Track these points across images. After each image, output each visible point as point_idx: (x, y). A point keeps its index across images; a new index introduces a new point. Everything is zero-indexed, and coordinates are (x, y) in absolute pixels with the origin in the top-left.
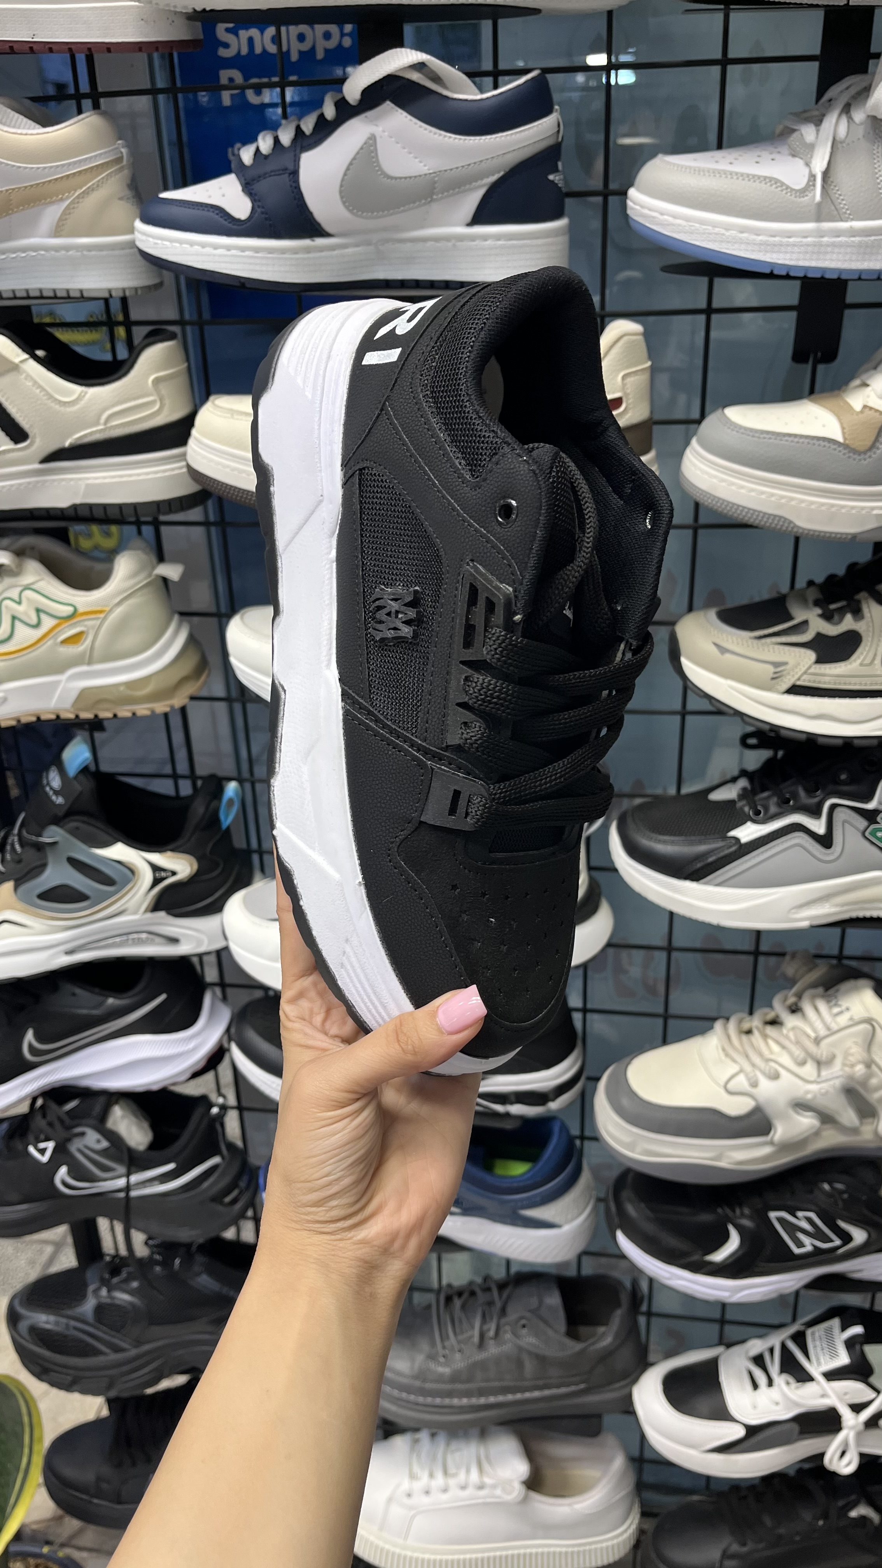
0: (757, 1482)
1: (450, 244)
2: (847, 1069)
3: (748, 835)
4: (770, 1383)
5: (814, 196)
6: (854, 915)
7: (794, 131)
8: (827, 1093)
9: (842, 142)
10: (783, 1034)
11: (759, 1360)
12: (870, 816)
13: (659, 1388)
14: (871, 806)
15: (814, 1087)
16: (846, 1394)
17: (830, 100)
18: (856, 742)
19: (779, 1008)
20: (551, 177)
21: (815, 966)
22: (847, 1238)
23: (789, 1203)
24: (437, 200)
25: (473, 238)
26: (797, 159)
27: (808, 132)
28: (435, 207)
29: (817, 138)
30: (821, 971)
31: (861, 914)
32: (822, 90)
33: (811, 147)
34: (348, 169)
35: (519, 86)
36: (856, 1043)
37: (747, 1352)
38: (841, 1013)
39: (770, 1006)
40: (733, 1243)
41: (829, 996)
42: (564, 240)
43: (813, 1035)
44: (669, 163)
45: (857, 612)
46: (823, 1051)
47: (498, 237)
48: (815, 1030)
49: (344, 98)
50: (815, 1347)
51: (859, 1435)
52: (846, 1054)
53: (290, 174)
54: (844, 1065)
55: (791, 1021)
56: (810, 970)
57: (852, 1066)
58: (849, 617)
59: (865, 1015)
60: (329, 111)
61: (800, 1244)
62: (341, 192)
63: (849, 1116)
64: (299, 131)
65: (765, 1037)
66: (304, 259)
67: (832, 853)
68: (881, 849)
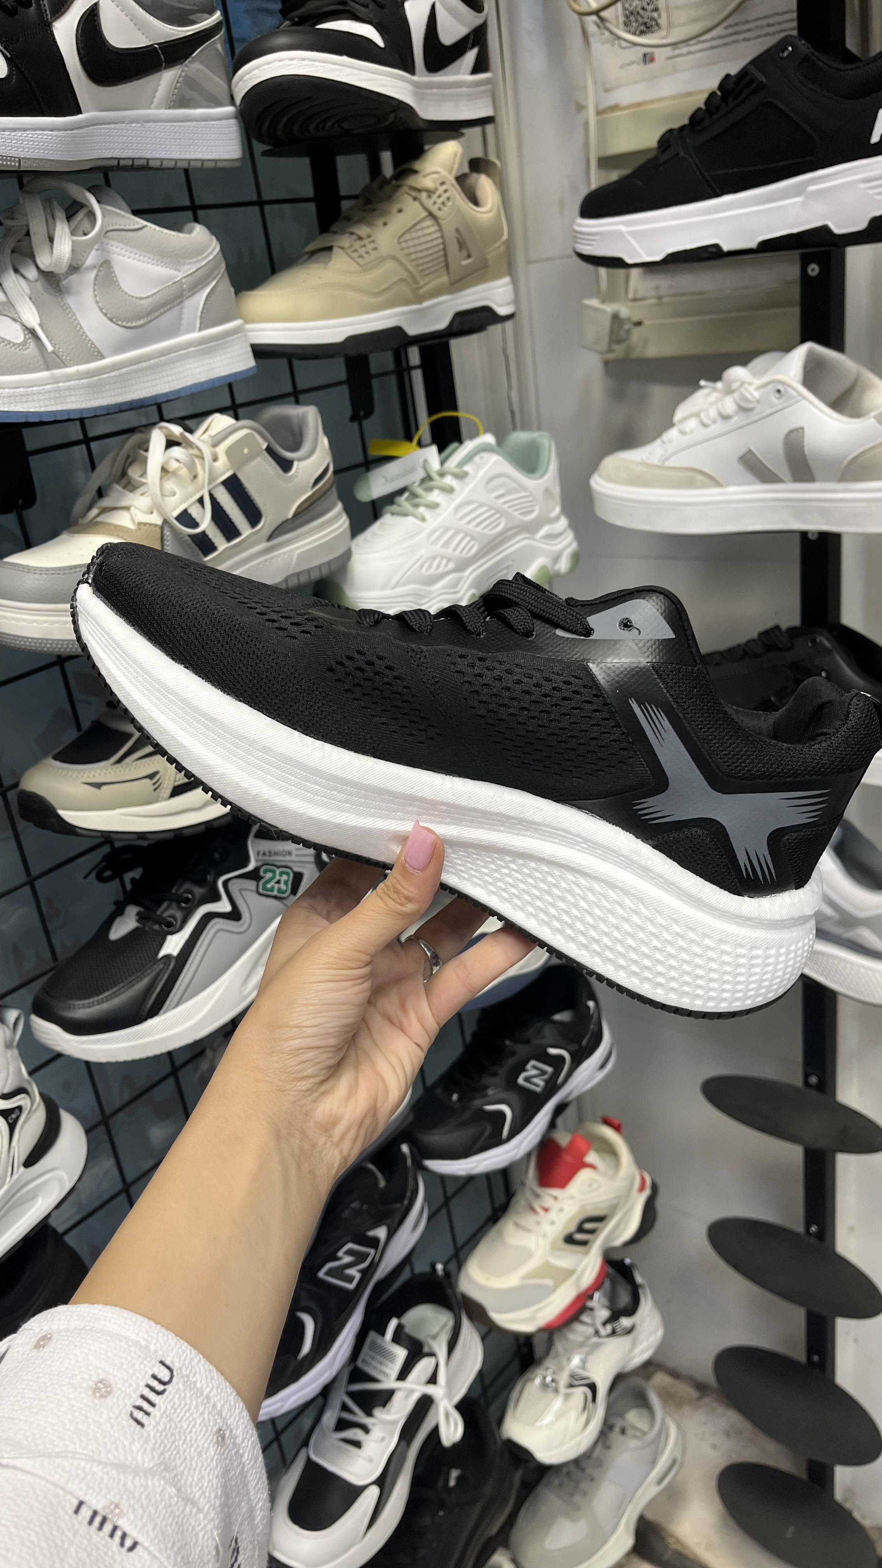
3: (176, 947)
4: (366, 1429)
11: (342, 1425)
12: (254, 876)
14: (251, 866)
16: (421, 1377)
22: (376, 1243)
23: (329, 1252)
37: (327, 1430)
40: (310, 1328)
50: (374, 1368)
67: (245, 922)
68: (275, 897)
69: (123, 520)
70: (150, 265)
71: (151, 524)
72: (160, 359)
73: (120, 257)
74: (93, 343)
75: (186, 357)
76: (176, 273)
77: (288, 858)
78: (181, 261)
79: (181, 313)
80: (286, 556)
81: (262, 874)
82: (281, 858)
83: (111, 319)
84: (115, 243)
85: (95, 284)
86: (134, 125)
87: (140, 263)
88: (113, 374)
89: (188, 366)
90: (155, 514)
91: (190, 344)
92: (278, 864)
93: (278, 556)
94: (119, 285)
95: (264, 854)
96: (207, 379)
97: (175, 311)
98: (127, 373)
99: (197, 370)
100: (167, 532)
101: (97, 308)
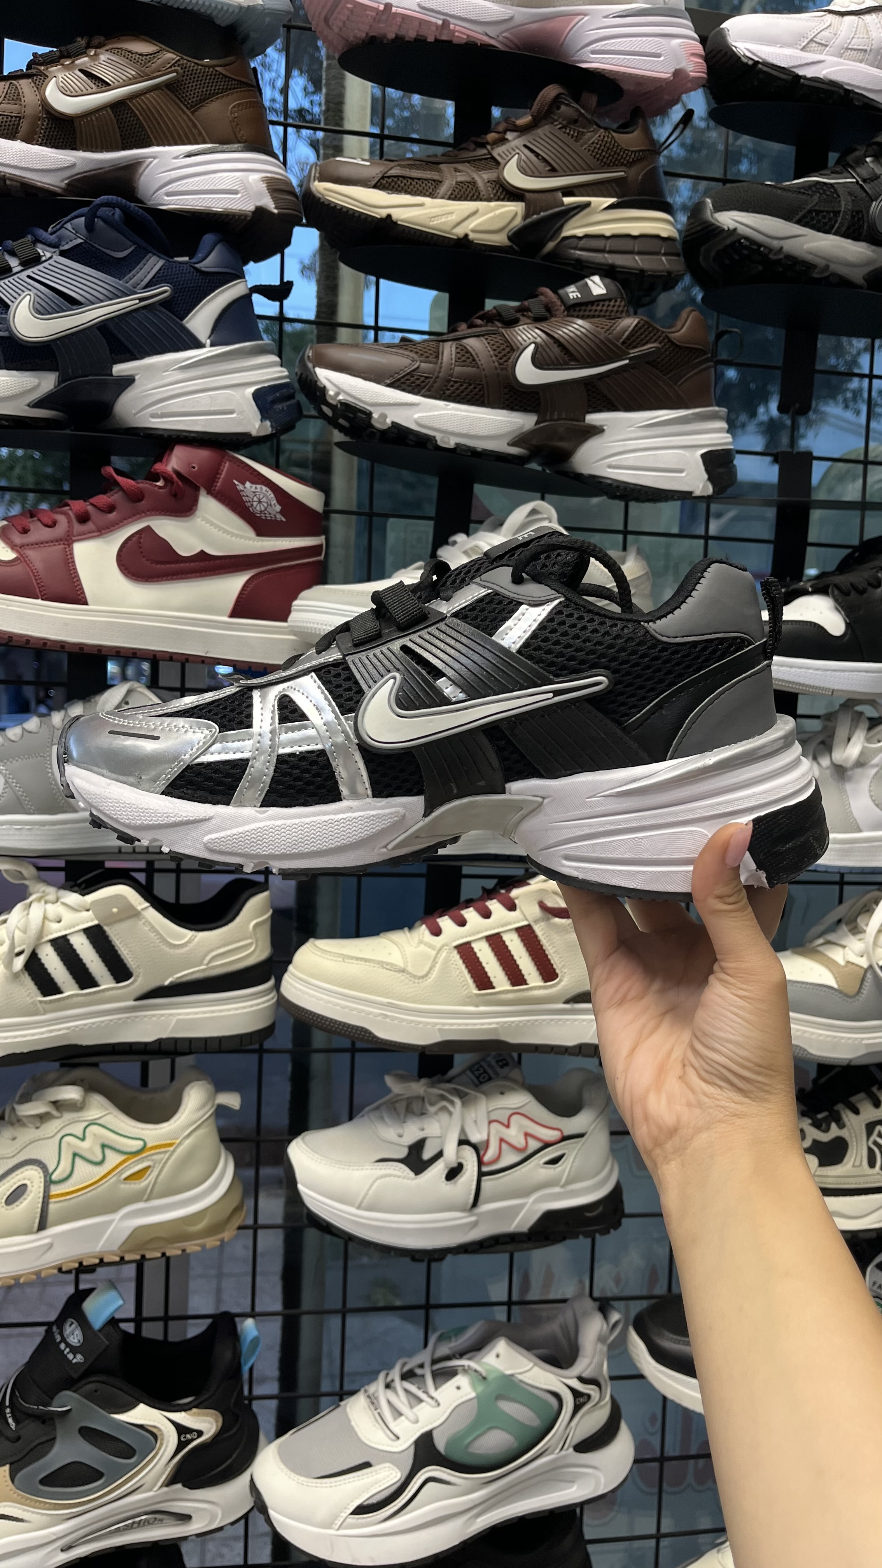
45: (839, 1121)
58: (834, 1126)
69: (838, 955)
71: (857, 965)
74: (855, 820)
83: (877, 805)
85: (873, 778)
88: (864, 845)
90: (864, 958)
100: (869, 975)
101: (868, 794)
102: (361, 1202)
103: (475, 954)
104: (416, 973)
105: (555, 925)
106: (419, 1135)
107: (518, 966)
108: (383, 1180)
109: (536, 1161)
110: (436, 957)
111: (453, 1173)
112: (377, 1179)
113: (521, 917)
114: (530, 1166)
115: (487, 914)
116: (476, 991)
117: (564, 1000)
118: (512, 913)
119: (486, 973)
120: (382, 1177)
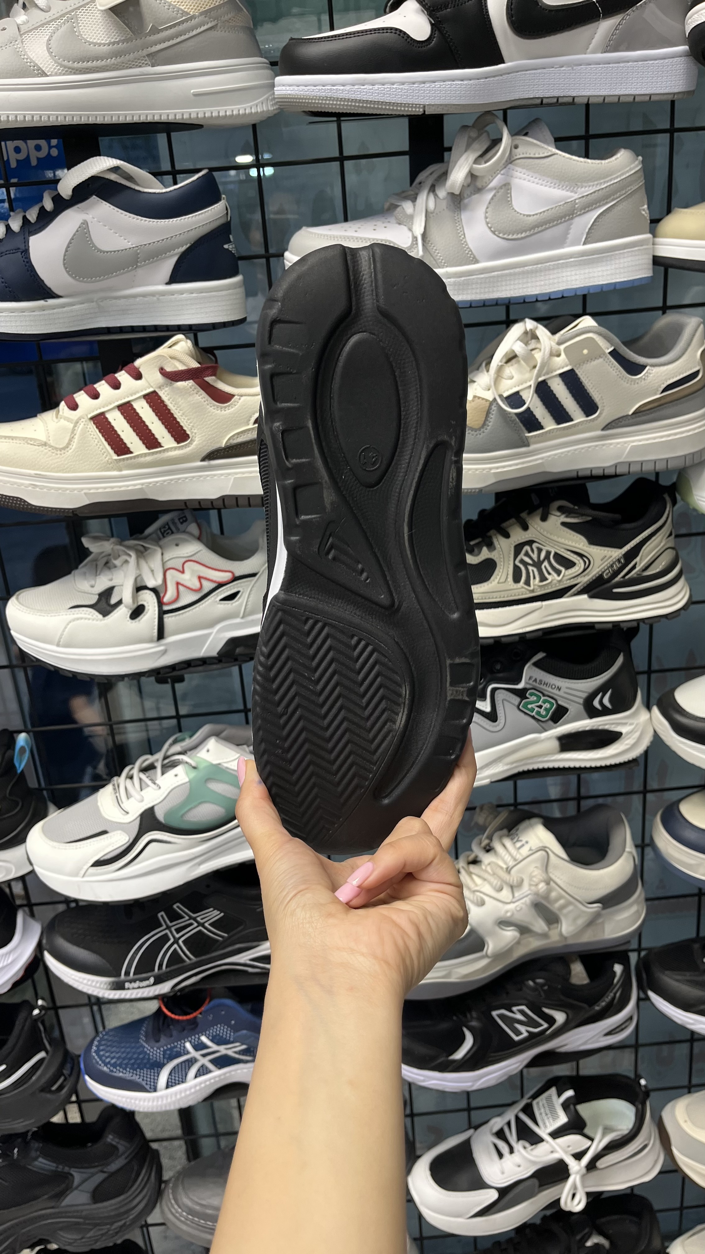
0: (513, 1235)
1: (155, 298)
2: (533, 888)
4: (512, 1151)
5: (418, 251)
6: (521, 769)
7: (397, 206)
8: (521, 909)
9: (432, 213)
10: (482, 870)
11: (500, 1134)
12: (521, 694)
13: (428, 1173)
14: (521, 686)
15: (512, 906)
16: (569, 1147)
17: (420, 183)
18: (503, 639)
19: (477, 851)
20: (226, 246)
21: (499, 813)
22: (551, 1021)
23: (506, 1002)
24: (140, 267)
25: (172, 293)
26: (402, 226)
27: (407, 207)
28: (140, 271)
29: (414, 210)
30: (504, 815)
31: (526, 768)
32: (413, 176)
33: (411, 217)
34: (68, 247)
35: (194, 181)
36: (536, 867)
37: (491, 1130)
38: (523, 845)
39: (471, 850)
40: (469, 1042)
41: (512, 834)
42: (241, 290)
43: (504, 866)
44: (312, 233)
45: (490, 545)
46: (514, 877)
47: (191, 291)
48: (505, 863)
49: (59, 194)
50: (541, 1114)
51: (583, 1177)
52: (531, 877)
53: (22, 252)
54: (530, 885)
55: (487, 859)
56: (496, 817)
57: (537, 885)
58: (485, 549)
59: (541, 845)
60: (48, 205)
61: (518, 1033)
62: (64, 264)
63: (539, 925)
64: (25, 220)
65: (470, 874)
66: (40, 315)
67: (498, 725)
68: (533, 717)
70: (547, 188)
71: (483, 399)
72: (535, 266)
73: (522, 181)
74: (471, 251)
75: (566, 266)
76: (572, 194)
77: (555, 691)
78: (579, 184)
79: (569, 228)
80: (619, 446)
81: (527, 695)
82: (550, 689)
83: (494, 232)
84: (519, 169)
85: (490, 203)
86: (563, 68)
87: (538, 187)
88: (482, 276)
89: (564, 274)
90: (491, 391)
91: (571, 256)
92: (546, 693)
93: (611, 444)
94: (511, 203)
95: (535, 680)
96: (582, 286)
97: (561, 227)
98: (498, 276)
99: (573, 278)
100: (494, 408)
101: (484, 222)
102: (59, 641)
103: (109, 423)
104: (57, 446)
105: (178, 389)
106: (108, 584)
107: (150, 430)
108: (75, 623)
109: (213, 598)
110: (74, 430)
111: (137, 612)
112: (70, 622)
113: (147, 385)
114: (207, 603)
115: (116, 385)
116: (115, 457)
117: (200, 458)
118: (139, 382)
119: (122, 440)
120: (74, 620)
